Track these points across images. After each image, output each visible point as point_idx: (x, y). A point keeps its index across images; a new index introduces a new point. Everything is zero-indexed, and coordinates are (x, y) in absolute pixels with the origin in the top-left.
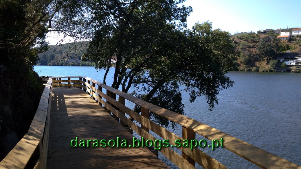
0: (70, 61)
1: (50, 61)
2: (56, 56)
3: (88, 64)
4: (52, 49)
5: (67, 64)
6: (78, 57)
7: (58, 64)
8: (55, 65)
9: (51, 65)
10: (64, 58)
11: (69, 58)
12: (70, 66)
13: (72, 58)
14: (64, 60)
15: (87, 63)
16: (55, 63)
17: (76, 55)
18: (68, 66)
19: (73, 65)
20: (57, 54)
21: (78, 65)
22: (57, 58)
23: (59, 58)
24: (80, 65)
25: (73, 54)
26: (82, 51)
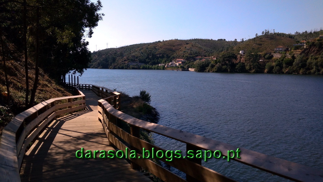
0: (131, 64)
1: (111, 64)
2: (117, 59)
3: (149, 67)
4: (113, 51)
5: (128, 67)
6: (139, 60)
7: (119, 67)
8: (116, 69)
9: (112, 68)
10: (125, 61)
11: (130, 61)
12: (130, 69)
13: (133, 61)
14: (125, 63)
15: (147, 66)
16: (116, 66)
17: (137, 58)
18: (129, 69)
19: (133, 68)
20: (118, 57)
21: (139, 68)
22: (118, 61)
23: (120, 61)
24: (141, 68)
25: (134, 56)
26: (143, 54)
